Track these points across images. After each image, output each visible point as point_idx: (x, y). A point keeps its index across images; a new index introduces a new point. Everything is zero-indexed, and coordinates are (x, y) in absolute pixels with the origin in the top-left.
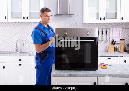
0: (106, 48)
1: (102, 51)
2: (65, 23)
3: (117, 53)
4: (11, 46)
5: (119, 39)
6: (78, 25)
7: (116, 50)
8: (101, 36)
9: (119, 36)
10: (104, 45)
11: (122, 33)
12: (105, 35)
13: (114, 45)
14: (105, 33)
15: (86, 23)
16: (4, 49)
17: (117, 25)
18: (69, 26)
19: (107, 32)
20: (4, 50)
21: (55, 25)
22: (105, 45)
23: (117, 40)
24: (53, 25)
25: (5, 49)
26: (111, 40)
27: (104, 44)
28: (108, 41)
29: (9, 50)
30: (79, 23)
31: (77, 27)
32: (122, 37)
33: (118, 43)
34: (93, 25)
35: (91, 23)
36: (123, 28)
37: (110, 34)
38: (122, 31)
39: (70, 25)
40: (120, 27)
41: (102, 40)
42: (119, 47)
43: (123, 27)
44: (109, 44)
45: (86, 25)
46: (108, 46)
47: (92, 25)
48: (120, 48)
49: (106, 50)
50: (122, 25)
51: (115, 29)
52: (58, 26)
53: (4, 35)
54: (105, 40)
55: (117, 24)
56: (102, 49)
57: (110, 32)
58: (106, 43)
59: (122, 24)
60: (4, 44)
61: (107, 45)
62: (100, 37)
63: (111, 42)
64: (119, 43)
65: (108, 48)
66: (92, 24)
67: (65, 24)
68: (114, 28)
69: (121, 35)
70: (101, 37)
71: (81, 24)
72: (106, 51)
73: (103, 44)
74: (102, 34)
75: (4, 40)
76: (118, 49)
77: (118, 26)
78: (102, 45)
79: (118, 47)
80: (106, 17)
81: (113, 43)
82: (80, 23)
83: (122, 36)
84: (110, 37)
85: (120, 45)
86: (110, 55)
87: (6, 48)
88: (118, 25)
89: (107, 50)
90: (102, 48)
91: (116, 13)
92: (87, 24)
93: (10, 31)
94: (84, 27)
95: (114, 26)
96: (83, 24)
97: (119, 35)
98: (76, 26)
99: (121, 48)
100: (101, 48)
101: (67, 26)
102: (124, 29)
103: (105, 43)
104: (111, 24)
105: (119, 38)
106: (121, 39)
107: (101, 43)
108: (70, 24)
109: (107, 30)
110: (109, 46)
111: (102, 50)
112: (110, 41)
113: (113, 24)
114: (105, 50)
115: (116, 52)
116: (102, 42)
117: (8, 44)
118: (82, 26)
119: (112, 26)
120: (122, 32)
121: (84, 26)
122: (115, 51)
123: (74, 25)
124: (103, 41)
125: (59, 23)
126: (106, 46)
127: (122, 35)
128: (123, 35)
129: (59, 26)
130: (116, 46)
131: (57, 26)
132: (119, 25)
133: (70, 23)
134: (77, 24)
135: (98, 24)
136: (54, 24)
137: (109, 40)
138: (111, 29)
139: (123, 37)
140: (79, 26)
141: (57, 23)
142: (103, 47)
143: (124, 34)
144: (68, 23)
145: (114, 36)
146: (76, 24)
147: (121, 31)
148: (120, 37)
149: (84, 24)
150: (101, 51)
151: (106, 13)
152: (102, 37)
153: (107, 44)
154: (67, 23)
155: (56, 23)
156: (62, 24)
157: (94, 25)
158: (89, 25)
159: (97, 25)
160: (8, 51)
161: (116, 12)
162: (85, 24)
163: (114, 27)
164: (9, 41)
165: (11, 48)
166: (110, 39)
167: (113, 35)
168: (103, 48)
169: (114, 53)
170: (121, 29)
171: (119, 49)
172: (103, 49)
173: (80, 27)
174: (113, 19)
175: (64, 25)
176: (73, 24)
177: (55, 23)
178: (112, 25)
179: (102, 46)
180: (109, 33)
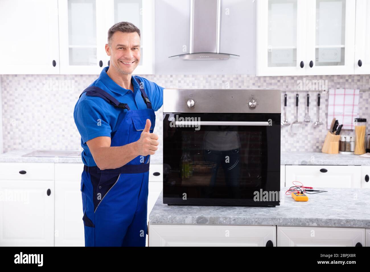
0: (318, 142)
1: (307, 150)
2: (210, 76)
3: (346, 156)
4: (71, 136)
5: (351, 117)
6: (243, 82)
7: (343, 147)
8: (304, 109)
9: (351, 110)
10: (312, 134)
11: (360, 103)
12: (315, 109)
13: (338, 133)
14: (315, 103)
15: (265, 77)
16: (53, 144)
17: (347, 80)
18: (220, 84)
19: (319, 99)
20: (53, 148)
21: (182, 82)
22: (315, 133)
23: (346, 122)
24: (177, 82)
25: (56, 144)
26: (330, 122)
27: (312, 131)
28: (322, 124)
29: (67, 147)
30: (245, 76)
31: (240, 87)
32: (361, 114)
33: (350, 128)
34: (282, 81)
35: (277, 77)
36: (363, 88)
37: (327, 106)
38: (361, 97)
39: (223, 82)
40: (356, 86)
41: (308, 122)
42: (353, 140)
43: (362, 85)
44: (325, 131)
45: (265, 81)
46: (323, 136)
47: (279, 81)
48: (355, 142)
49: (318, 147)
50: (359, 81)
51: (341, 91)
52: (191, 84)
53: (52, 109)
54: (315, 120)
55: (347, 78)
56: (307, 144)
57: (327, 100)
58: (317, 129)
59: (359, 78)
60: (52, 130)
61: (320, 133)
62: (301, 114)
63: (329, 128)
64: (352, 130)
65: (323, 142)
66: (279, 79)
67: (209, 79)
68: (338, 88)
69: (356, 108)
70: (304, 114)
71: (251, 79)
72: (318, 150)
73: (309, 131)
74: (308, 105)
75: (52, 122)
76: (350, 145)
77: (350, 83)
78: (307, 134)
79: (348, 140)
80: (317, 59)
81: (336, 128)
82: (248, 76)
83: (361, 112)
84: (327, 114)
85: (355, 134)
86: (327, 161)
87: (58, 142)
88: (350, 80)
89: (320, 148)
90: (306, 142)
91: (343, 49)
92: (268, 79)
93: (68, 98)
94: (259, 87)
95: (339, 83)
96: (256, 79)
97: (351, 107)
98: (237, 84)
99: (357, 143)
100: (304, 142)
101: (215, 85)
102: (364, 91)
103: (315, 128)
104: (330, 78)
105: (353, 116)
106: (358, 117)
107: (303, 128)
108: (223, 79)
109: (319, 94)
110: (326, 136)
111: (306, 147)
112: (327, 123)
113: (335, 78)
114: (315, 147)
115: (343, 153)
116: (306, 125)
117: (63, 130)
118: (254, 84)
119: (333, 84)
120: (361, 100)
121: (259, 84)
122: (340, 150)
123: (232, 81)
124: (310, 125)
125: (193, 76)
126: (318, 137)
127: (360, 108)
128: (364, 109)
129: (193, 84)
130: (345, 137)
131: (188, 85)
132: (353, 81)
133: (223, 76)
134: (240, 79)
135: (295, 79)
136: (180, 79)
137: (324, 122)
138: (332, 91)
139: (364, 114)
140: (245, 84)
141: (188, 77)
142: (309, 139)
143: (367, 106)
144: (218, 76)
145: (339, 110)
146: (237, 79)
147: (357, 98)
148: (354, 114)
149: (259, 78)
150: (304, 150)
151: (317, 49)
152: (306, 114)
153: (321, 131)
154: (215, 76)
155: (185, 76)
156: (202, 79)
157: (284, 81)
158: (273, 81)
159: (293, 81)
160: (64, 149)
161: (342, 46)
162: (262, 79)
163: (338, 86)
164: (66, 123)
165: (72, 141)
166: (327, 117)
167: (336, 107)
168: (309, 142)
169: (337, 155)
170: (357, 92)
171: (352, 144)
172: (309, 144)
173: (248, 87)
174: (336, 64)
175: (207, 82)
176: (231, 79)
177: (182, 76)
178: (333, 81)
179: (306, 136)
180: (326, 103)
